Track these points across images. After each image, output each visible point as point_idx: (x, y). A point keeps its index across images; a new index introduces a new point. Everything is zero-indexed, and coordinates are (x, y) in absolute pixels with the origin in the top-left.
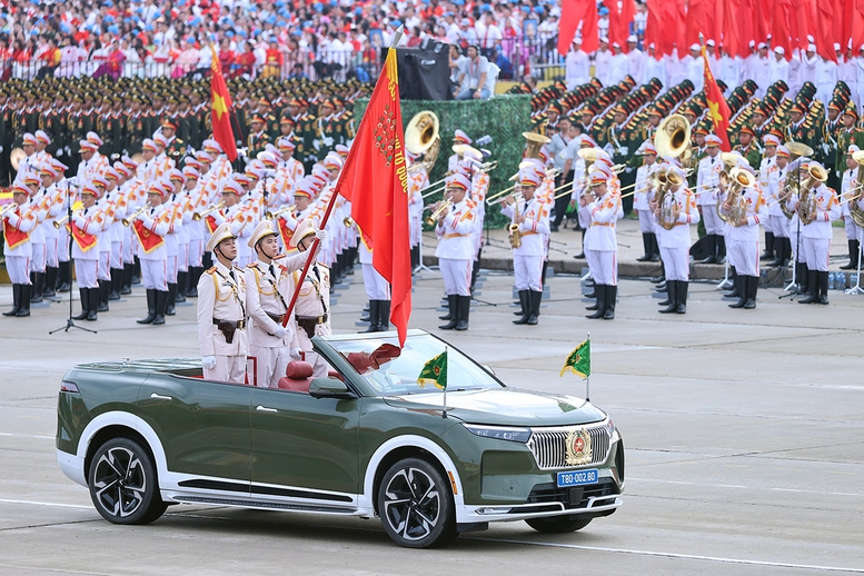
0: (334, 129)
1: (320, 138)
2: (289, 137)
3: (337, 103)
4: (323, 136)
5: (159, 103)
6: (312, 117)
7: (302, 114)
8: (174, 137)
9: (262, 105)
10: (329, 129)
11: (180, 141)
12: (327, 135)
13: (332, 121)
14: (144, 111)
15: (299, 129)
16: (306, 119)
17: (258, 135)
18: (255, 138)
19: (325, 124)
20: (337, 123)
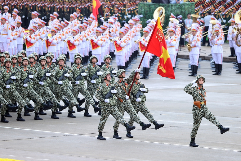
0: (131, 12)
1: (126, 15)
2: (117, 15)
3: (132, 4)
4: (128, 14)
5: (75, 3)
6: (124, 8)
7: (121, 7)
8: (80, 14)
9: (109, 4)
10: (129, 12)
11: (82, 15)
12: (129, 14)
13: (130, 10)
14: (70, 5)
15: (120, 12)
16: (122, 9)
17: (107, 14)
18: (106, 15)
19: (128, 11)
20: (132, 10)
